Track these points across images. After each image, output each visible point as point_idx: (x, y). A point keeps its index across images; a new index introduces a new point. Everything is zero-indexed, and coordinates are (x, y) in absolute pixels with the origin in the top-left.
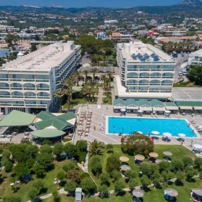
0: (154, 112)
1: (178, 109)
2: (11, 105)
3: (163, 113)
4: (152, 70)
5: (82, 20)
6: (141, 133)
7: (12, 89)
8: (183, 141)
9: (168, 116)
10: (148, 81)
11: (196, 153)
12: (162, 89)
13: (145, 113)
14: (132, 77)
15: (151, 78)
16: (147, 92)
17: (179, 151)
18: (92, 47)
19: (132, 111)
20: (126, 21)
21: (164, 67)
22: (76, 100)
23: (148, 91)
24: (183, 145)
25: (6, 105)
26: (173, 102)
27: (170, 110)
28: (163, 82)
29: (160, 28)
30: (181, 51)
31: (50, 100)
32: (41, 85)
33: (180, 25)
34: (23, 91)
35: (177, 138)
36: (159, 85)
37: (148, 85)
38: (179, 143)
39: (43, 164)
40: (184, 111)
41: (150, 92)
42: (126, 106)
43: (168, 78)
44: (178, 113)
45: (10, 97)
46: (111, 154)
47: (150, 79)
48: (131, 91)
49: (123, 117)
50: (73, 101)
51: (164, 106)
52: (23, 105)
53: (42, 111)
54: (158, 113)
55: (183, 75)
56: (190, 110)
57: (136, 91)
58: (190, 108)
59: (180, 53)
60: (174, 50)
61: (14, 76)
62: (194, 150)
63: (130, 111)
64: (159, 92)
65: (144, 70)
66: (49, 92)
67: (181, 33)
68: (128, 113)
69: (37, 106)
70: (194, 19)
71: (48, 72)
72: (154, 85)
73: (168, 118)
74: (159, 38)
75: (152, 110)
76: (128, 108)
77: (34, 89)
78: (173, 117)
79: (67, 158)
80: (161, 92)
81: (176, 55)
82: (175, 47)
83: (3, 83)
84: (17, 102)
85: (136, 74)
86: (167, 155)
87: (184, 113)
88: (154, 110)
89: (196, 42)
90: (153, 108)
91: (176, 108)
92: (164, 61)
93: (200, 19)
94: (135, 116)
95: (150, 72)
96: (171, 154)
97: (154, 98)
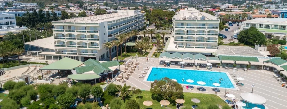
0: (196, 65)
1: (220, 63)
2: (65, 54)
3: (205, 66)
4: (197, 28)
5: (161, 3)
6: (175, 80)
7: (67, 39)
8: (219, 91)
9: (210, 69)
10: (194, 38)
11: (229, 103)
12: (207, 45)
13: (188, 65)
14: (180, 34)
15: (197, 34)
16: (193, 47)
17: (210, 100)
18: (158, 16)
19: (176, 63)
20: (196, 3)
21: (209, 25)
22: (129, 54)
23: (195, 47)
24: (218, 95)
25: (62, 53)
26: (216, 56)
27: (212, 63)
28: (209, 38)
29: (222, 7)
30: (236, 21)
31: (99, 49)
32: (92, 36)
33: (241, 6)
34: (76, 41)
35: (212, 87)
36: (205, 41)
37: (194, 41)
38: (214, 93)
39: (62, 105)
40: (227, 64)
41: (196, 47)
42: (170, 58)
43: (213, 35)
44: (221, 67)
45: (65, 46)
46: (140, 99)
47: (196, 36)
48: (179, 47)
49: (167, 68)
50: (127, 54)
51: (206, 59)
52: (76, 54)
53: (90, 59)
54: (201, 65)
55: (235, 38)
56: (233, 64)
57: (183, 47)
58: (232, 62)
59: (235, 23)
60: (230, 20)
61: (70, 27)
62: (227, 100)
63: (174, 63)
64: (204, 48)
65: (190, 28)
66: (98, 42)
67: (240, 10)
68: (172, 65)
69: (88, 55)
70: (253, 2)
71: (97, 24)
72: (200, 41)
73: (209, 71)
74: (219, 13)
75: (194, 63)
76: (172, 60)
77: (86, 39)
78: (214, 70)
79: (94, 101)
80: (207, 48)
81: (232, 24)
82: (232, 19)
83: (61, 33)
84: (72, 51)
85: (183, 31)
86: (195, 102)
87: (226, 67)
88: (196, 62)
89: (251, 15)
90: (195, 60)
91: (219, 62)
92: (208, 20)
93: (259, 2)
94: (178, 68)
95: (196, 30)
96: (199, 102)
97: (198, 53)
